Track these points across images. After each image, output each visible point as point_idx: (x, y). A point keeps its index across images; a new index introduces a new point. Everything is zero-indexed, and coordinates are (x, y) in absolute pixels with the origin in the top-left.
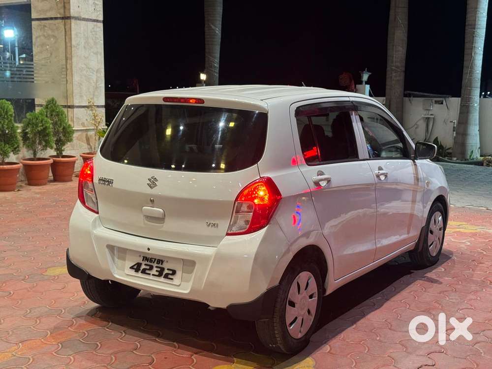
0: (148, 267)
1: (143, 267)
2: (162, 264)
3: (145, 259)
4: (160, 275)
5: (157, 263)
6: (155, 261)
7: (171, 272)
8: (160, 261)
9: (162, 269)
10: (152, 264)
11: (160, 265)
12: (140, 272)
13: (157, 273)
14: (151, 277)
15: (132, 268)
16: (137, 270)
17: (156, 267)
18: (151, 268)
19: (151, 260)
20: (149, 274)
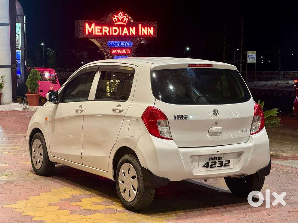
0: (213, 163)
1: (210, 164)
2: (221, 159)
3: (211, 159)
4: (221, 166)
5: (218, 159)
6: (217, 159)
7: (227, 162)
8: (220, 158)
9: (222, 162)
10: (215, 161)
11: (220, 160)
12: (209, 167)
13: (220, 165)
14: (216, 168)
15: (204, 166)
16: (207, 167)
17: (218, 162)
18: (215, 163)
19: (214, 159)
20: (215, 167)
